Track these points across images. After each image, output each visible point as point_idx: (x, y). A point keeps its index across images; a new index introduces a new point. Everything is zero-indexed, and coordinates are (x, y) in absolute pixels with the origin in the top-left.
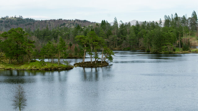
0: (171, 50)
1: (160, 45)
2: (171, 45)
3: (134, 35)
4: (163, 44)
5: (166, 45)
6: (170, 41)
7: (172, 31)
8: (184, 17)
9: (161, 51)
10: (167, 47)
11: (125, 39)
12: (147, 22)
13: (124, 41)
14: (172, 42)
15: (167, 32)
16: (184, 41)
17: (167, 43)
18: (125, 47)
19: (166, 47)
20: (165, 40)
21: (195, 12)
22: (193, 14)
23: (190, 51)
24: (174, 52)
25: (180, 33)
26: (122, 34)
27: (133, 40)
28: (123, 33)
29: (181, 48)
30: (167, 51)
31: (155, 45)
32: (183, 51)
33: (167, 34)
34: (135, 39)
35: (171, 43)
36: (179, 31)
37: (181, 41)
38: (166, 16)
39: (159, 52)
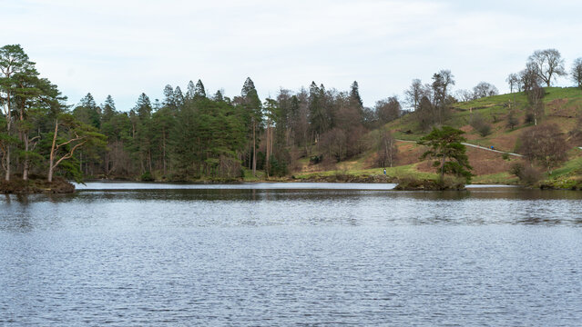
2: (233, 156)
4: (205, 151)
6: (231, 144)
7: (228, 114)
8: (219, 96)
9: (199, 178)
15: (214, 116)
21: (251, 83)
22: (246, 89)
23: (294, 178)
24: (239, 180)
25: (254, 119)
29: (262, 172)
30: (216, 176)
35: (233, 150)
36: (251, 114)
38: (169, 88)
39: (193, 180)
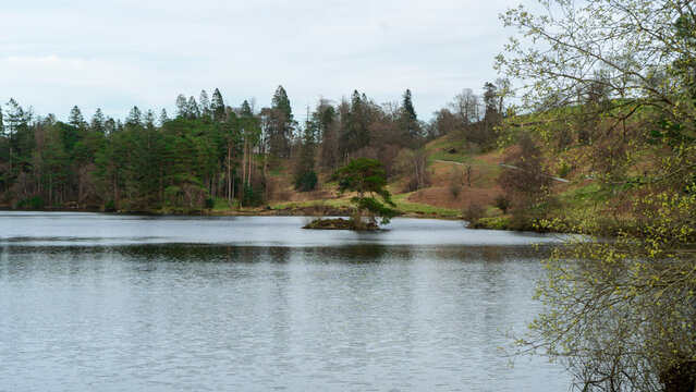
0: (195, 201)
1: (156, 182)
2: (197, 184)
3: (61, 152)
4: (166, 178)
5: (177, 183)
6: (196, 170)
7: (200, 134)
8: (246, 108)
9: (161, 208)
10: (183, 193)
11: (25, 167)
12: (116, 120)
13: (23, 174)
14: (200, 173)
15: (183, 137)
16: (247, 171)
17: (182, 177)
18: (25, 198)
19: (176, 189)
20: (173, 164)
21: (283, 91)
22: (277, 98)
23: (269, 208)
24: (207, 211)
25: (229, 140)
26: (17, 150)
27: (55, 169)
28: (20, 147)
29: (236, 201)
30: (180, 206)
31: (136, 183)
32: (242, 209)
33: (182, 140)
34: (63, 165)
35: (197, 176)
36: (226, 135)
37: (233, 172)
38: (181, 98)
39: (153, 211)
